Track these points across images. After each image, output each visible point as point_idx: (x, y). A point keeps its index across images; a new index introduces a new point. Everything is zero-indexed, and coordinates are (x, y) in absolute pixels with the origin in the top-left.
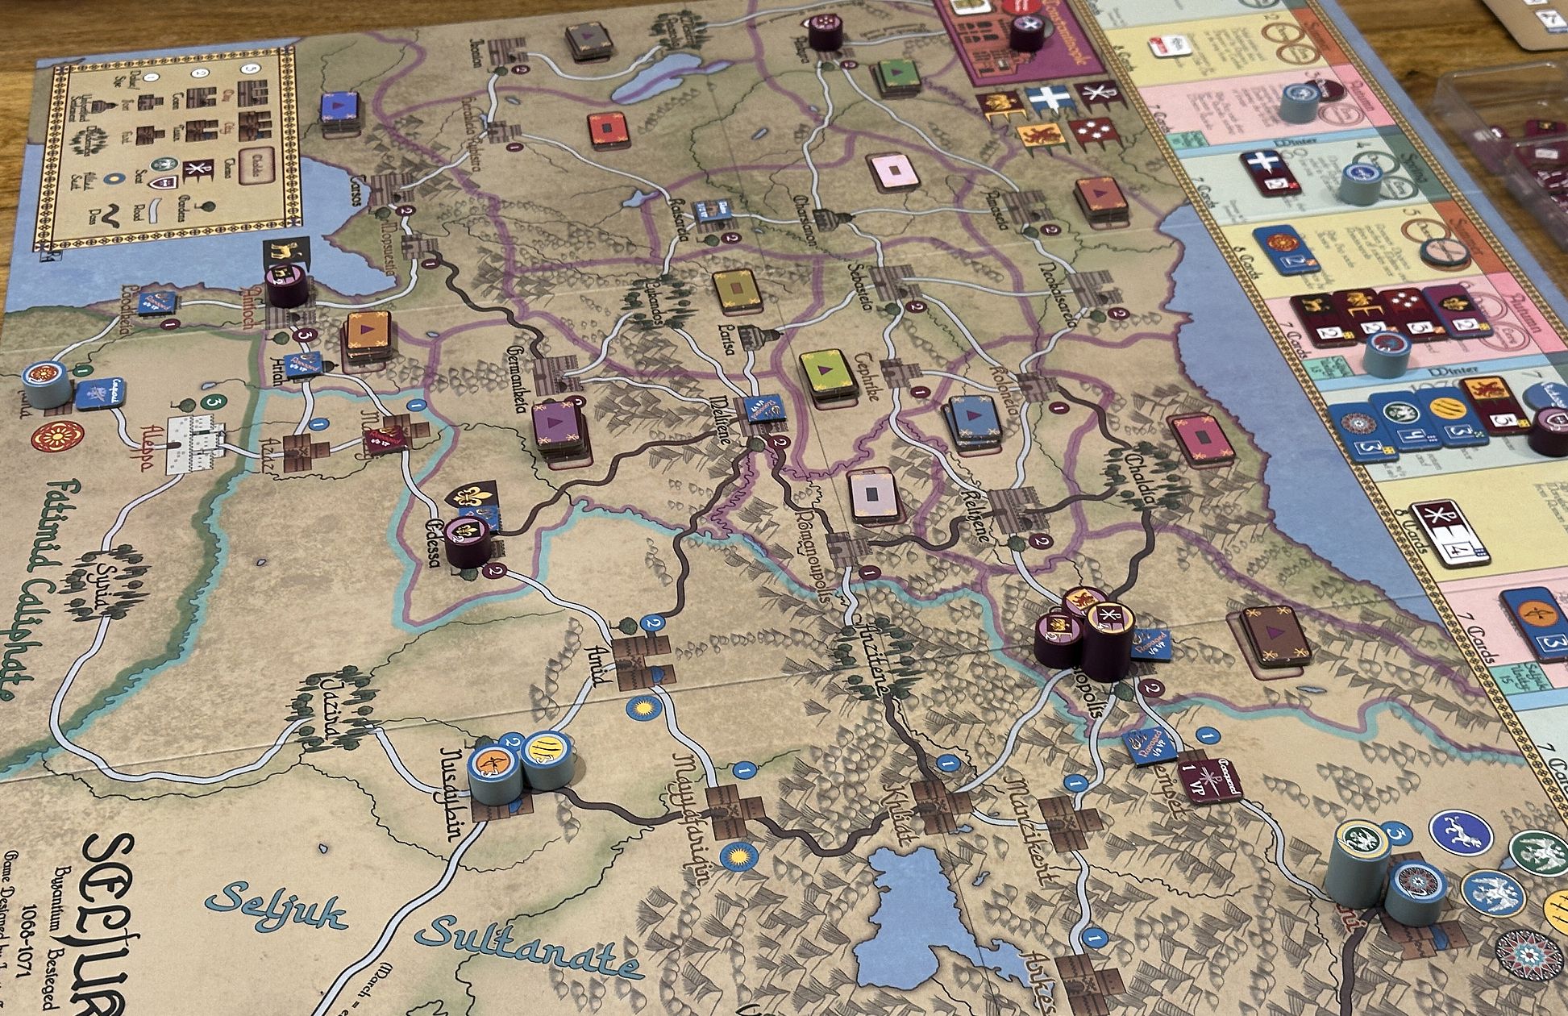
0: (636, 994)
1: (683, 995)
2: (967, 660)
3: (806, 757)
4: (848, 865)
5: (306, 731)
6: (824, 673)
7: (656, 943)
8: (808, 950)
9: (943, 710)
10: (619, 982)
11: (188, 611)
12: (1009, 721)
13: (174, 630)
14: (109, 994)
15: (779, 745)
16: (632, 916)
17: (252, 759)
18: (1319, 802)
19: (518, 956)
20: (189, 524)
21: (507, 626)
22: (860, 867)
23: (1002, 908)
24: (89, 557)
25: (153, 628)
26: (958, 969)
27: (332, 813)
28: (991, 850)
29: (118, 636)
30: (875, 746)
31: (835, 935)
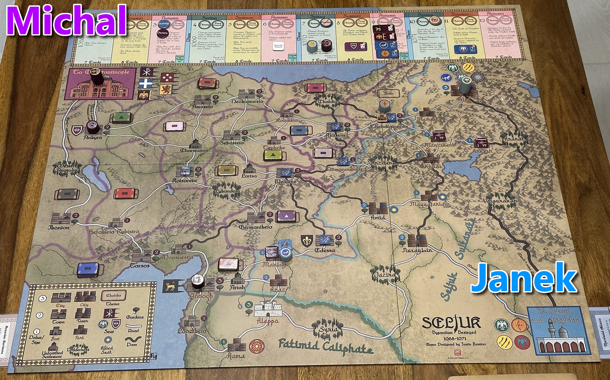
0: (479, 220)
1: (481, 211)
2: (386, 146)
3: (414, 181)
4: (446, 178)
5: (392, 281)
6: (386, 173)
7: (466, 215)
8: (470, 188)
9: (402, 154)
10: (476, 222)
11: (343, 308)
12: (407, 142)
13: (350, 311)
14: (472, 320)
15: (409, 185)
16: (458, 218)
17: (401, 293)
18: (436, 97)
19: (468, 240)
20: (305, 310)
21: (360, 236)
22: (447, 176)
23: (461, 154)
24: (315, 334)
25: (348, 316)
26: (476, 164)
27: (421, 275)
28: (445, 153)
29: (350, 325)
30: (412, 168)
31: (466, 183)
